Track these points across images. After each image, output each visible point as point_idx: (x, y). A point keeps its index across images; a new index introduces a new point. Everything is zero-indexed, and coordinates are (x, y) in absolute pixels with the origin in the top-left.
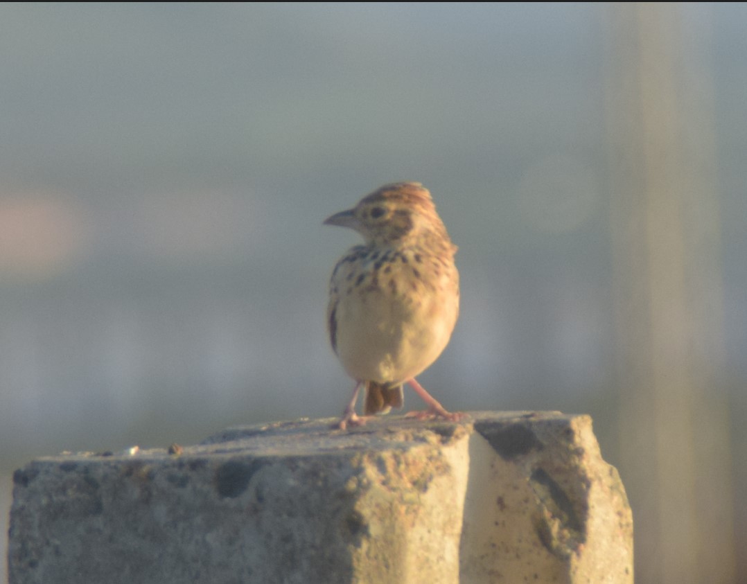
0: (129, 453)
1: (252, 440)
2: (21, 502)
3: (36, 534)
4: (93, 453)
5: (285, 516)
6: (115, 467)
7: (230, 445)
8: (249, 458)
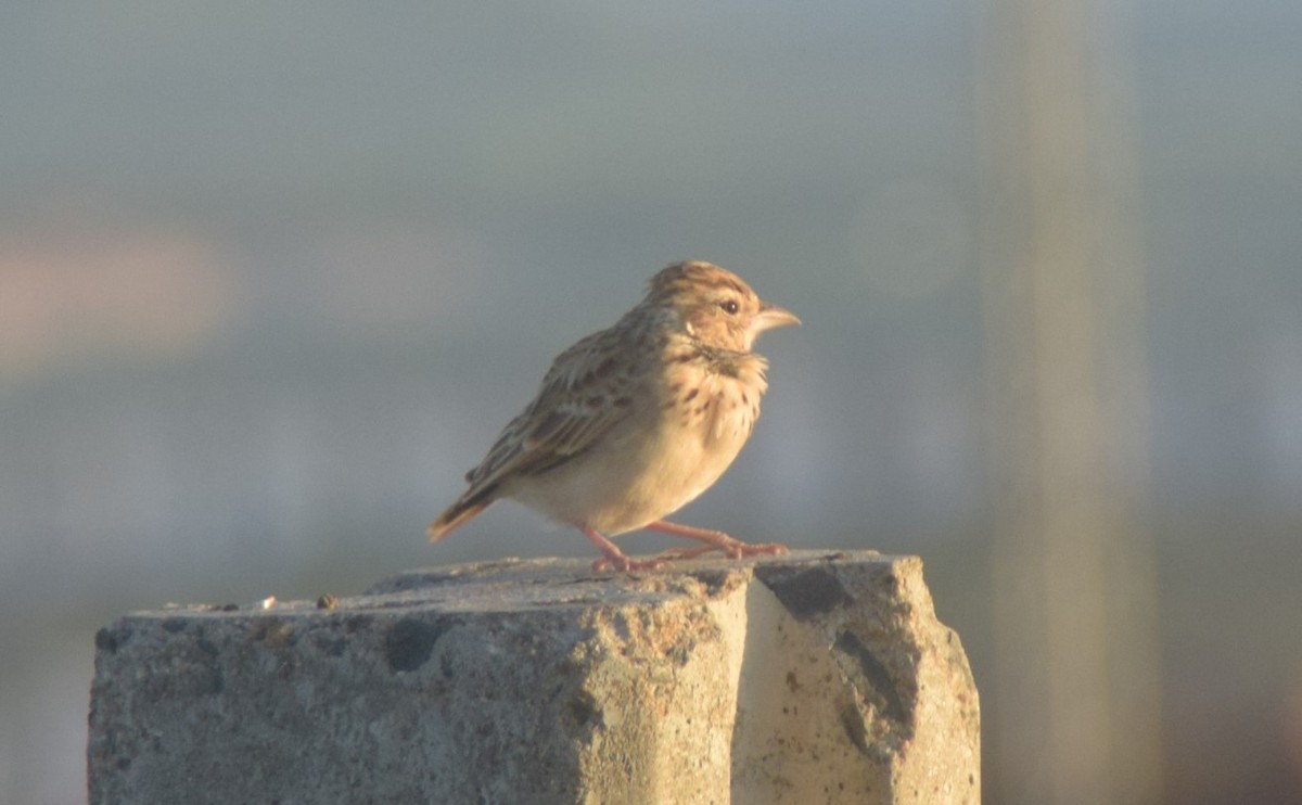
0: (261, 606)
1: (437, 590)
2: (106, 675)
3: (128, 721)
4: (209, 607)
5: (483, 699)
6: (241, 626)
7: (406, 596)
8: (432, 614)
